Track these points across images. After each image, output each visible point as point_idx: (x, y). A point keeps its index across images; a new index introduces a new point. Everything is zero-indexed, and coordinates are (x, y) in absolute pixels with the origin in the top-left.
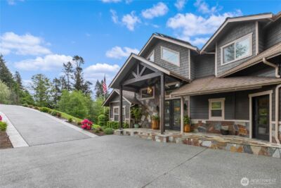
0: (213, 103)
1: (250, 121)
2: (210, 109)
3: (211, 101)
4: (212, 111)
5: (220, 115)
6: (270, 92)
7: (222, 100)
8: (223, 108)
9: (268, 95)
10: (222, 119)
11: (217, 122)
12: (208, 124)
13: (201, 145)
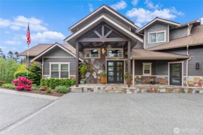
0: (145, 66)
1: (169, 76)
2: (144, 69)
3: (144, 64)
4: (145, 70)
5: (149, 73)
6: (183, 62)
7: (150, 64)
8: (150, 69)
9: (181, 63)
10: (150, 75)
11: (147, 77)
12: (142, 78)
13: (159, 92)
